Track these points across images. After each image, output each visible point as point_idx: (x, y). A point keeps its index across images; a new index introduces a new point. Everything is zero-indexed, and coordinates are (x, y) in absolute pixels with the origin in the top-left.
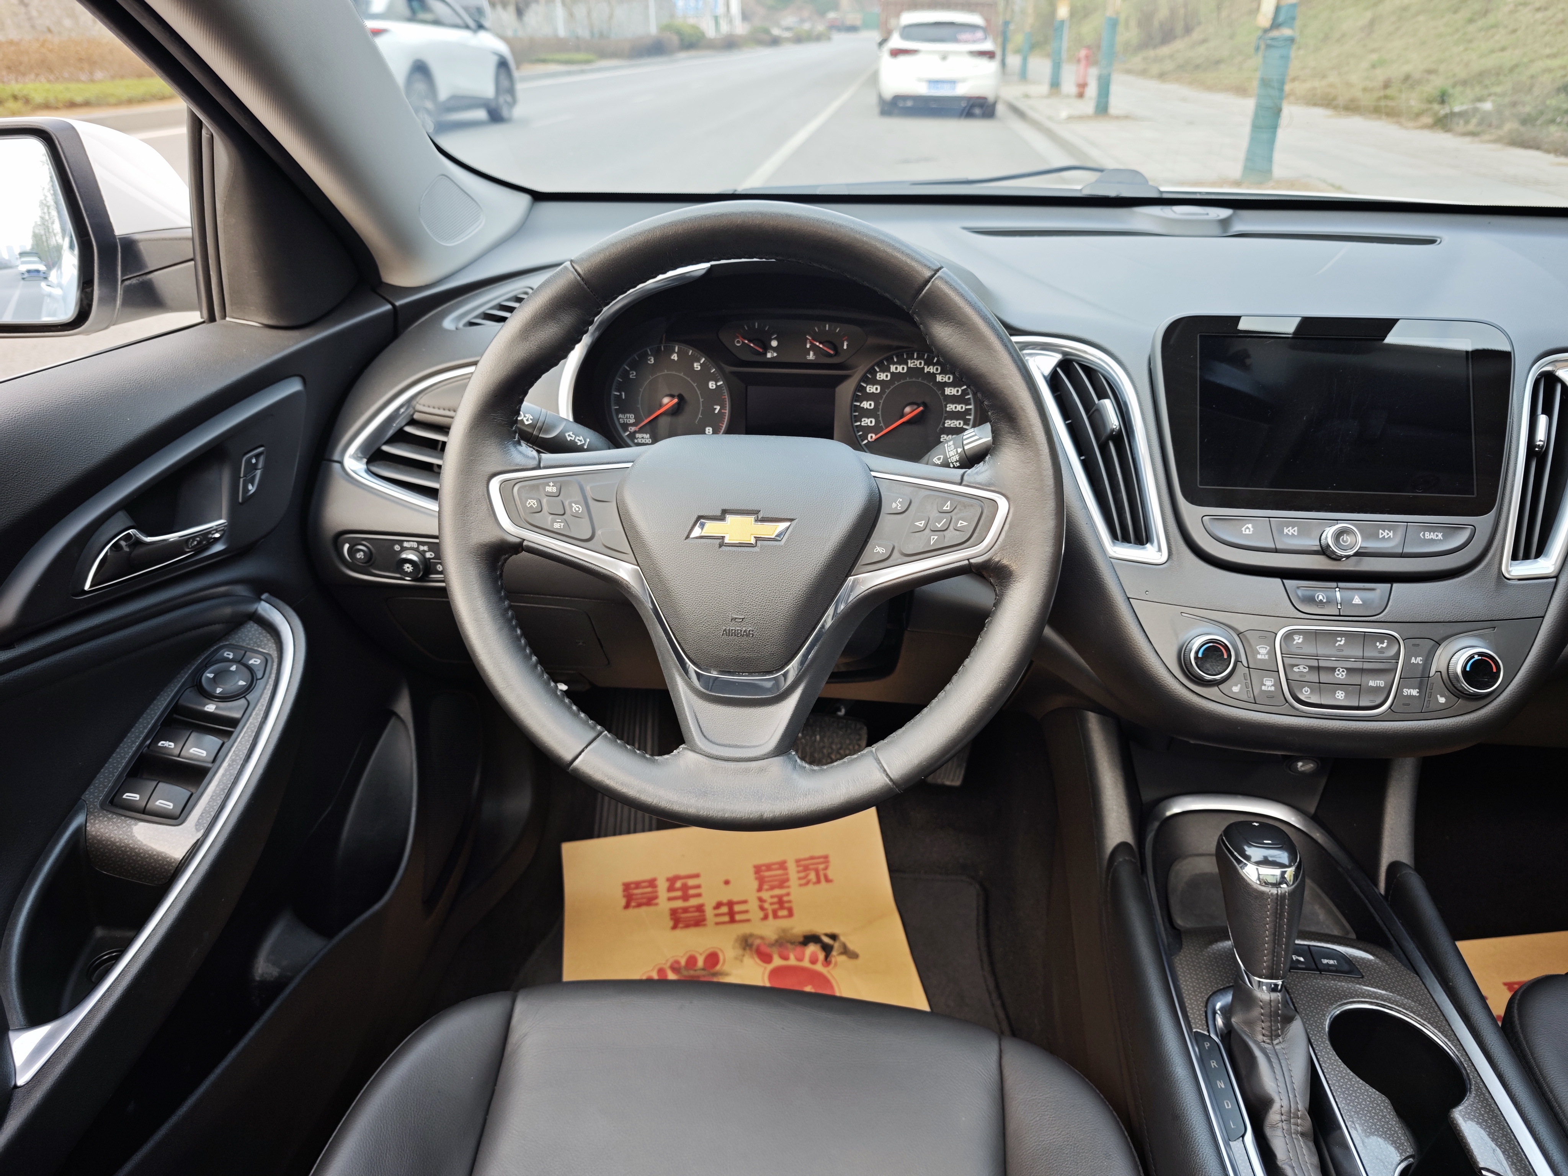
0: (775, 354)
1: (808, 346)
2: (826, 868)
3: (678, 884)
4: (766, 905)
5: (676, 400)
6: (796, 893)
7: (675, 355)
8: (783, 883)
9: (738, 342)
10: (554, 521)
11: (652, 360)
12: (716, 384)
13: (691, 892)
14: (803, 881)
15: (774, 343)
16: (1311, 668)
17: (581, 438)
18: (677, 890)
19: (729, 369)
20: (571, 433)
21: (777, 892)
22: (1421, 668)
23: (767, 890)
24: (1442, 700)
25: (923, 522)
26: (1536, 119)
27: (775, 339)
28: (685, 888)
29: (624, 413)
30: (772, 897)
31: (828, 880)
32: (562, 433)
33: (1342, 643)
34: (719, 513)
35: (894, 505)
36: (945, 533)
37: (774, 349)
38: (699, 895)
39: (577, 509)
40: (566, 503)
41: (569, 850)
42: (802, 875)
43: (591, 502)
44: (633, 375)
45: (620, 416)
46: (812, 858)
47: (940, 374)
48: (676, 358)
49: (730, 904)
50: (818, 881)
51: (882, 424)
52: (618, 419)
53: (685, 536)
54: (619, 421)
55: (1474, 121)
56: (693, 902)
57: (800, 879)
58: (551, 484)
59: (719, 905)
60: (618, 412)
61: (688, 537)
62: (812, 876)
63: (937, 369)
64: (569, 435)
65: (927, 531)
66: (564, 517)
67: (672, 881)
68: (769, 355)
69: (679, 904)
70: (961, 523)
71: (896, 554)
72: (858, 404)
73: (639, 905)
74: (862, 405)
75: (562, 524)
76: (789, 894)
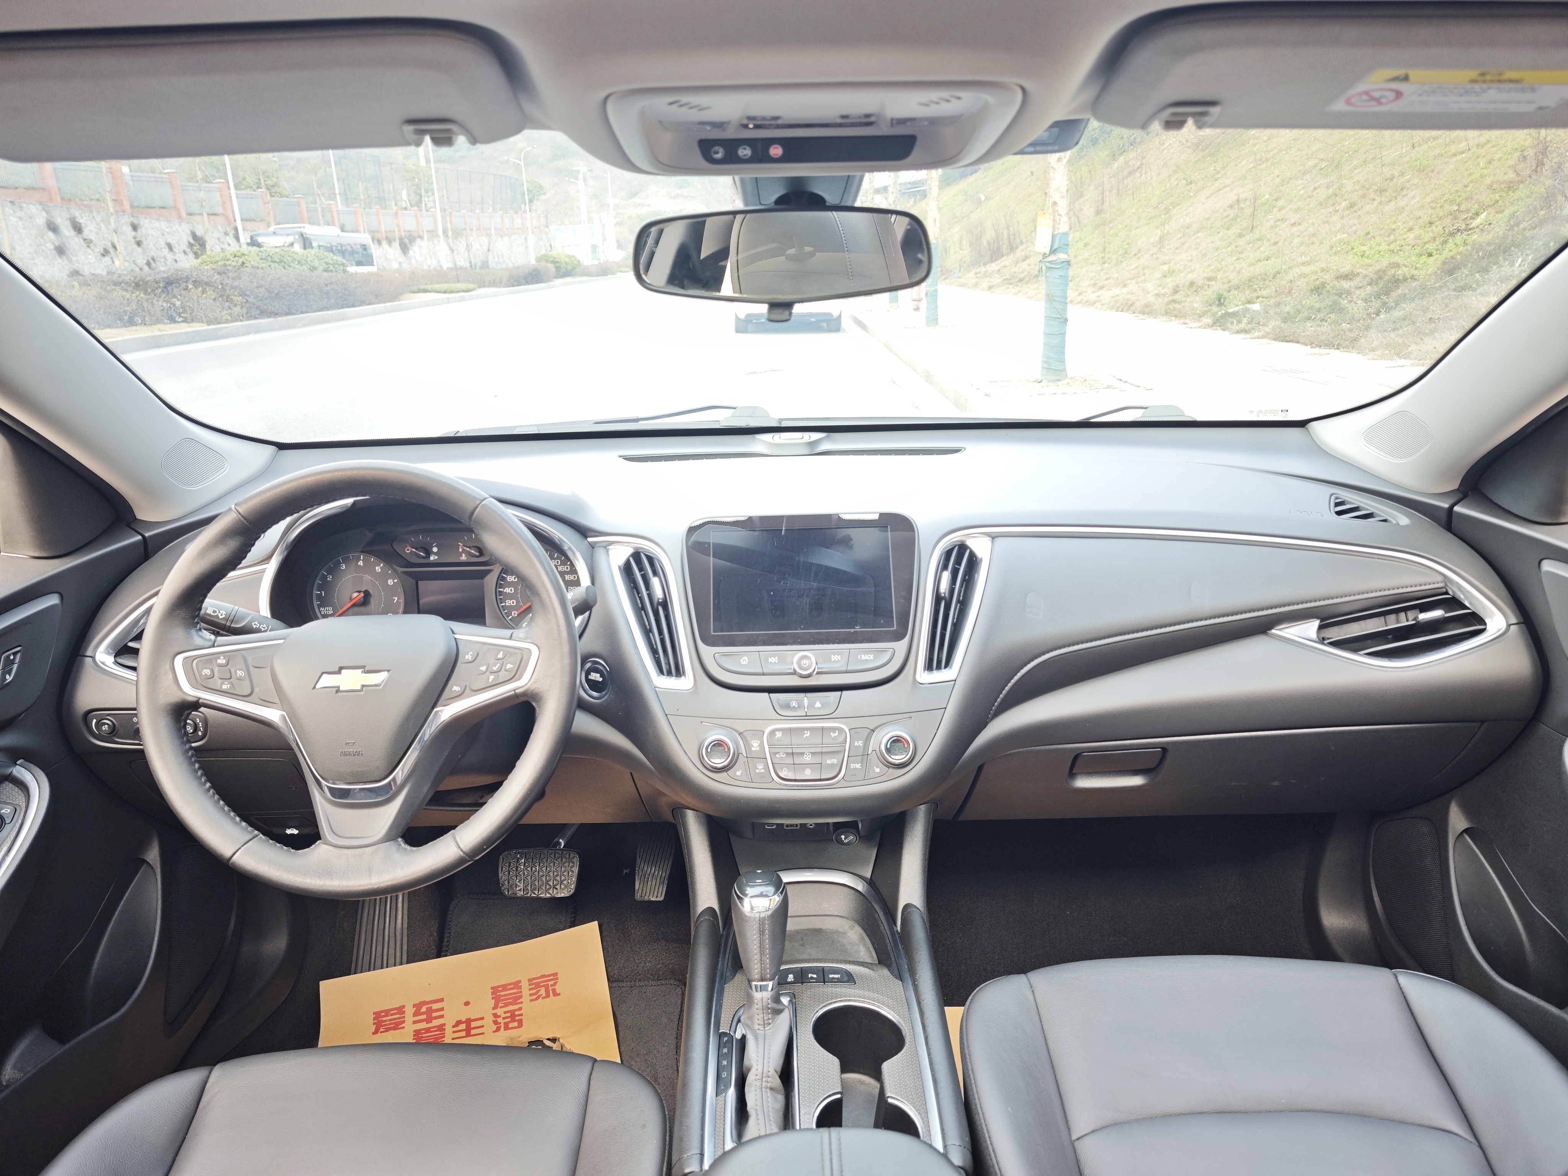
0: (436, 557)
1: (460, 550)
2: (555, 984)
3: (424, 1009)
4: (500, 1020)
5: (362, 595)
6: (528, 1007)
7: (361, 562)
8: (516, 1000)
9: (408, 550)
10: (223, 683)
11: (344, 566)
12: (393, 581)
13: (434, 1015)
14: (535, 997)
15: (435, 550)
16: (787, 754)
17: (265, 626)
18: (423, 1013)
19: (400, 570)
20: (256, 623)
21: (511, 1008)
22: (862, 749)
23: (501, 1007)
24: (877, 770)
25: (485, 667)
26: (1295, 318)
27: (435, 546)
28: (430, 1011)
29: (324, 606)
30: (505, 1013)
31: (556, 994)
32: (250, 622)
33: (808, 735)
34: (336, 669)
35: (467, 657)
36: (499, 673)
37: (435, 554)
38: (442, 1016)
39: (241, 674)
40: (233, 671)
41: (326, 987)
42: (534, 991)
43: (251, 669)
44: (330, 578)
45: (321, 609)
46: (543, 976)
47: (560, 565)
48: (362, 564)
49: (468, 1021)
50: (548, 996)
51: (521, 604)
52: (320, 612)
53: (313, 687)
54: (321, 613)
55: (1245, 320)
56: (436, 1023)
57: (531, 995)
58: (222, 658)
59: (459, 1023)
60: (319, 606)
61: (314, 687)
62: (543, 992)
63: (558, 562)
64: (255, 624)
65: (488, 673)
66: (231, 680)
67: (418, 1006)
68: (432, 558)
69: (424, 1025)
70: (509, 666)
71: (468, 690)
72: (502, 590)
73: (387, 1030)
74: (505, 591)
75: (229, 686)
76: (520, 1009)
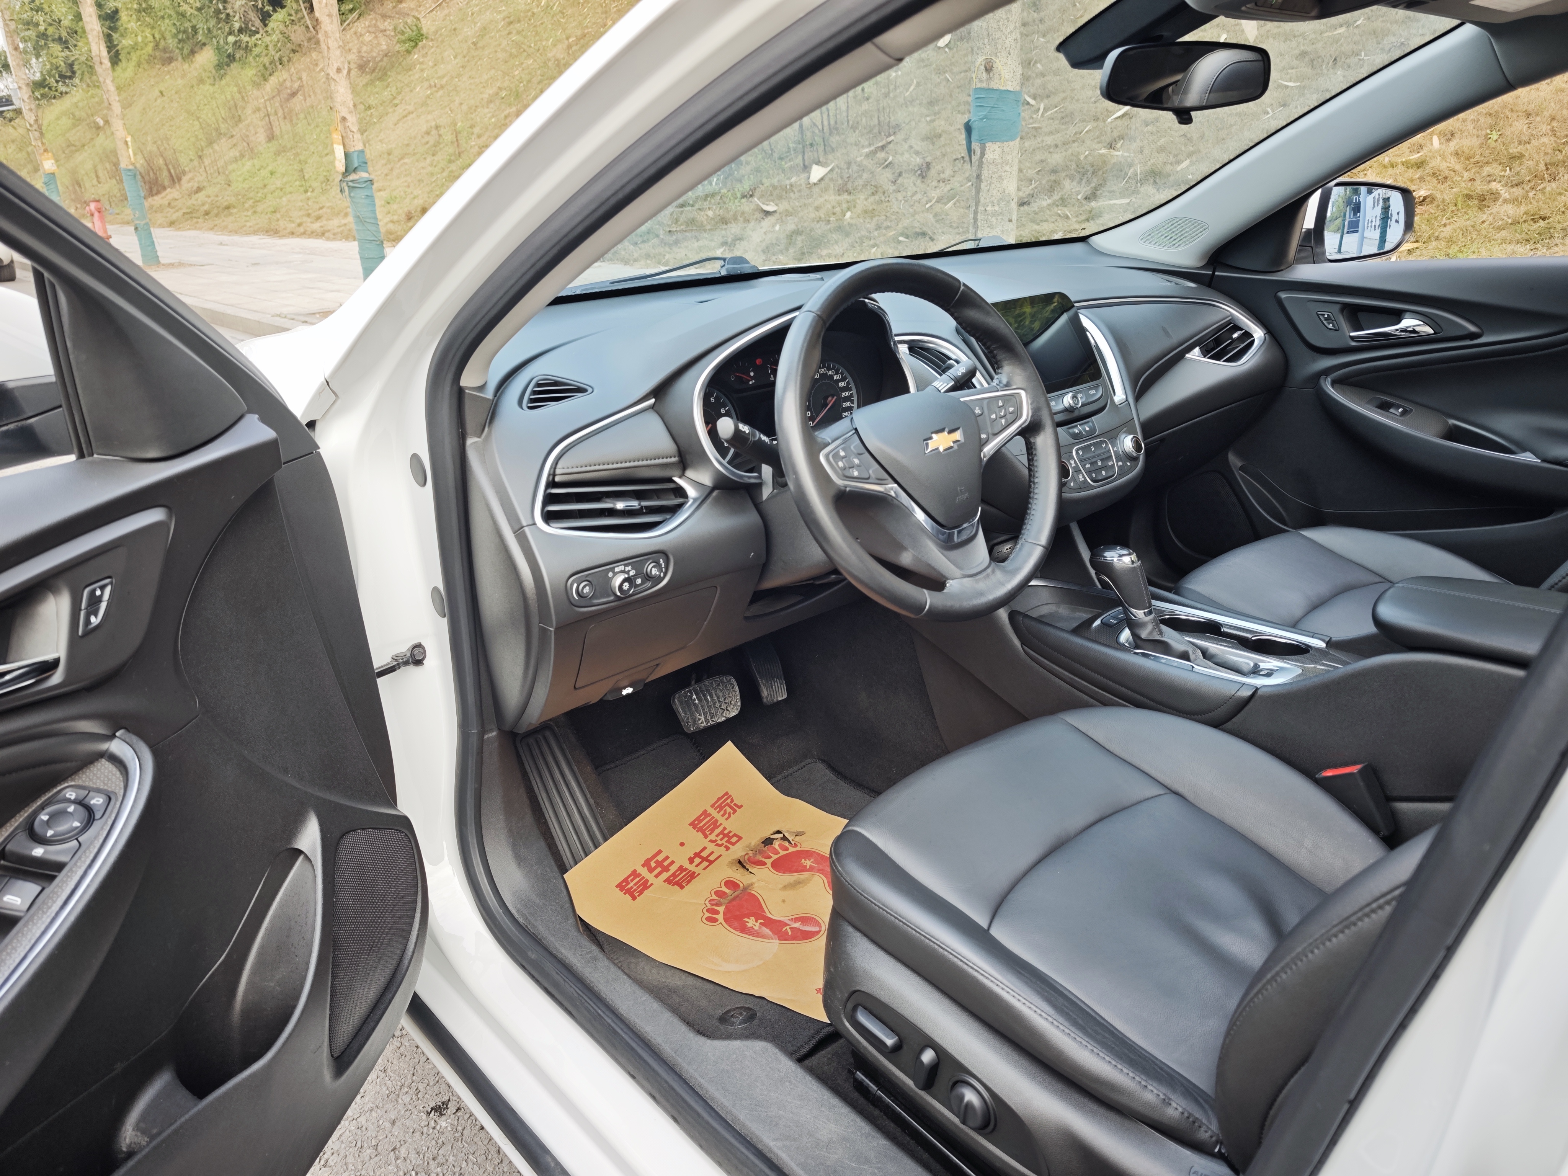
0: (754, 381)
1: (769, 372)
2: (732, 801)
3: (653, 864)
4: (719, 842)
6: (731, 825)
8: (715, 824)
13: (666, 864)
14: (726, 816)
15: (752, 374)
18: (655, 868)
21: (717, 831)
23: (710, 834)
27: (752, 371)
28: (659, 864)
30: (717, 836)
31: (740, 807)
38: (673, 862)
42: (722, 812)
46: (719, 799)
49: (697, 855)
50: (735, 811)
56: (673, 869)
57: (723, 816)
59: (692, 860)
62: (728, 810)
67: (647, 864)
68: (751, 383)
69: (665, 875)
73: (641, 893)
76: (725, 829)
